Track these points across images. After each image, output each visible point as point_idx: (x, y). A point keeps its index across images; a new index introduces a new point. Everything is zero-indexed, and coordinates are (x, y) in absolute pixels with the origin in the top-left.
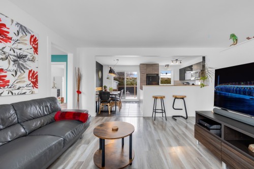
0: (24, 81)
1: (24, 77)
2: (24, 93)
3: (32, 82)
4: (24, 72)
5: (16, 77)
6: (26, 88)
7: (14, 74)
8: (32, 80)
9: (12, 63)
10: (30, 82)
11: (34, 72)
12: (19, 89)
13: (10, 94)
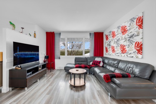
0: (133, 50)
1: (132, 48)
2: (132, 57)
3: (137, 50)
4: (133, 44)
5: (129, 48)
6: (133, 54)
7: (128, 46)
8: (137, 49)
9: (128, 41)
10: (136, 50)
11: (139, 42)
12: (130, 54)
13: (127, 56)
